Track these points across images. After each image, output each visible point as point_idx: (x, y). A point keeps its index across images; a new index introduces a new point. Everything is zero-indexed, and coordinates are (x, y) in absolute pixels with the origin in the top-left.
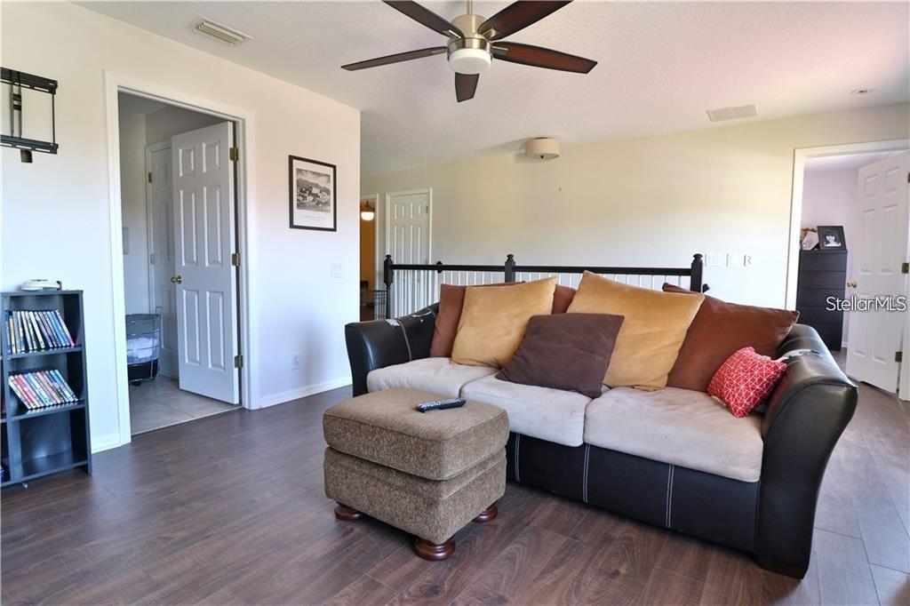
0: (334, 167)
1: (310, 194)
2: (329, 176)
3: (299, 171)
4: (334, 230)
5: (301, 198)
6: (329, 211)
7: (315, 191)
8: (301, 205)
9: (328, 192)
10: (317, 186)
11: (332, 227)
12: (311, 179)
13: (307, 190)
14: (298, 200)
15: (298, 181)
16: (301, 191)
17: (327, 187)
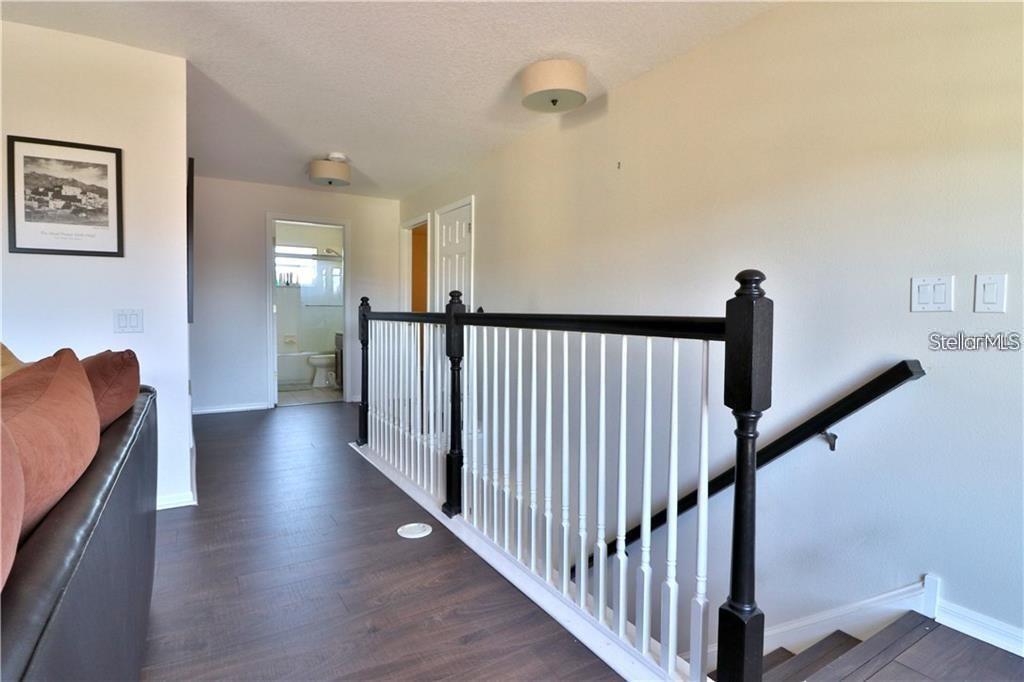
0: (118, 153)
1: (58, 195)
2: (104, 167)
3: (30, 160)
4: (120, 253)
5: (35, 204)
6: (106, 224)
7: (67, 191)
8: (31, 215)
9: (103, 193)
10: (74, 183)
11: (115, 249)
12: (58, 172)
13: (48, 190)
14: (27, 207)
15: (27, 176)
16: (35, 192)
17: (100, 184)
